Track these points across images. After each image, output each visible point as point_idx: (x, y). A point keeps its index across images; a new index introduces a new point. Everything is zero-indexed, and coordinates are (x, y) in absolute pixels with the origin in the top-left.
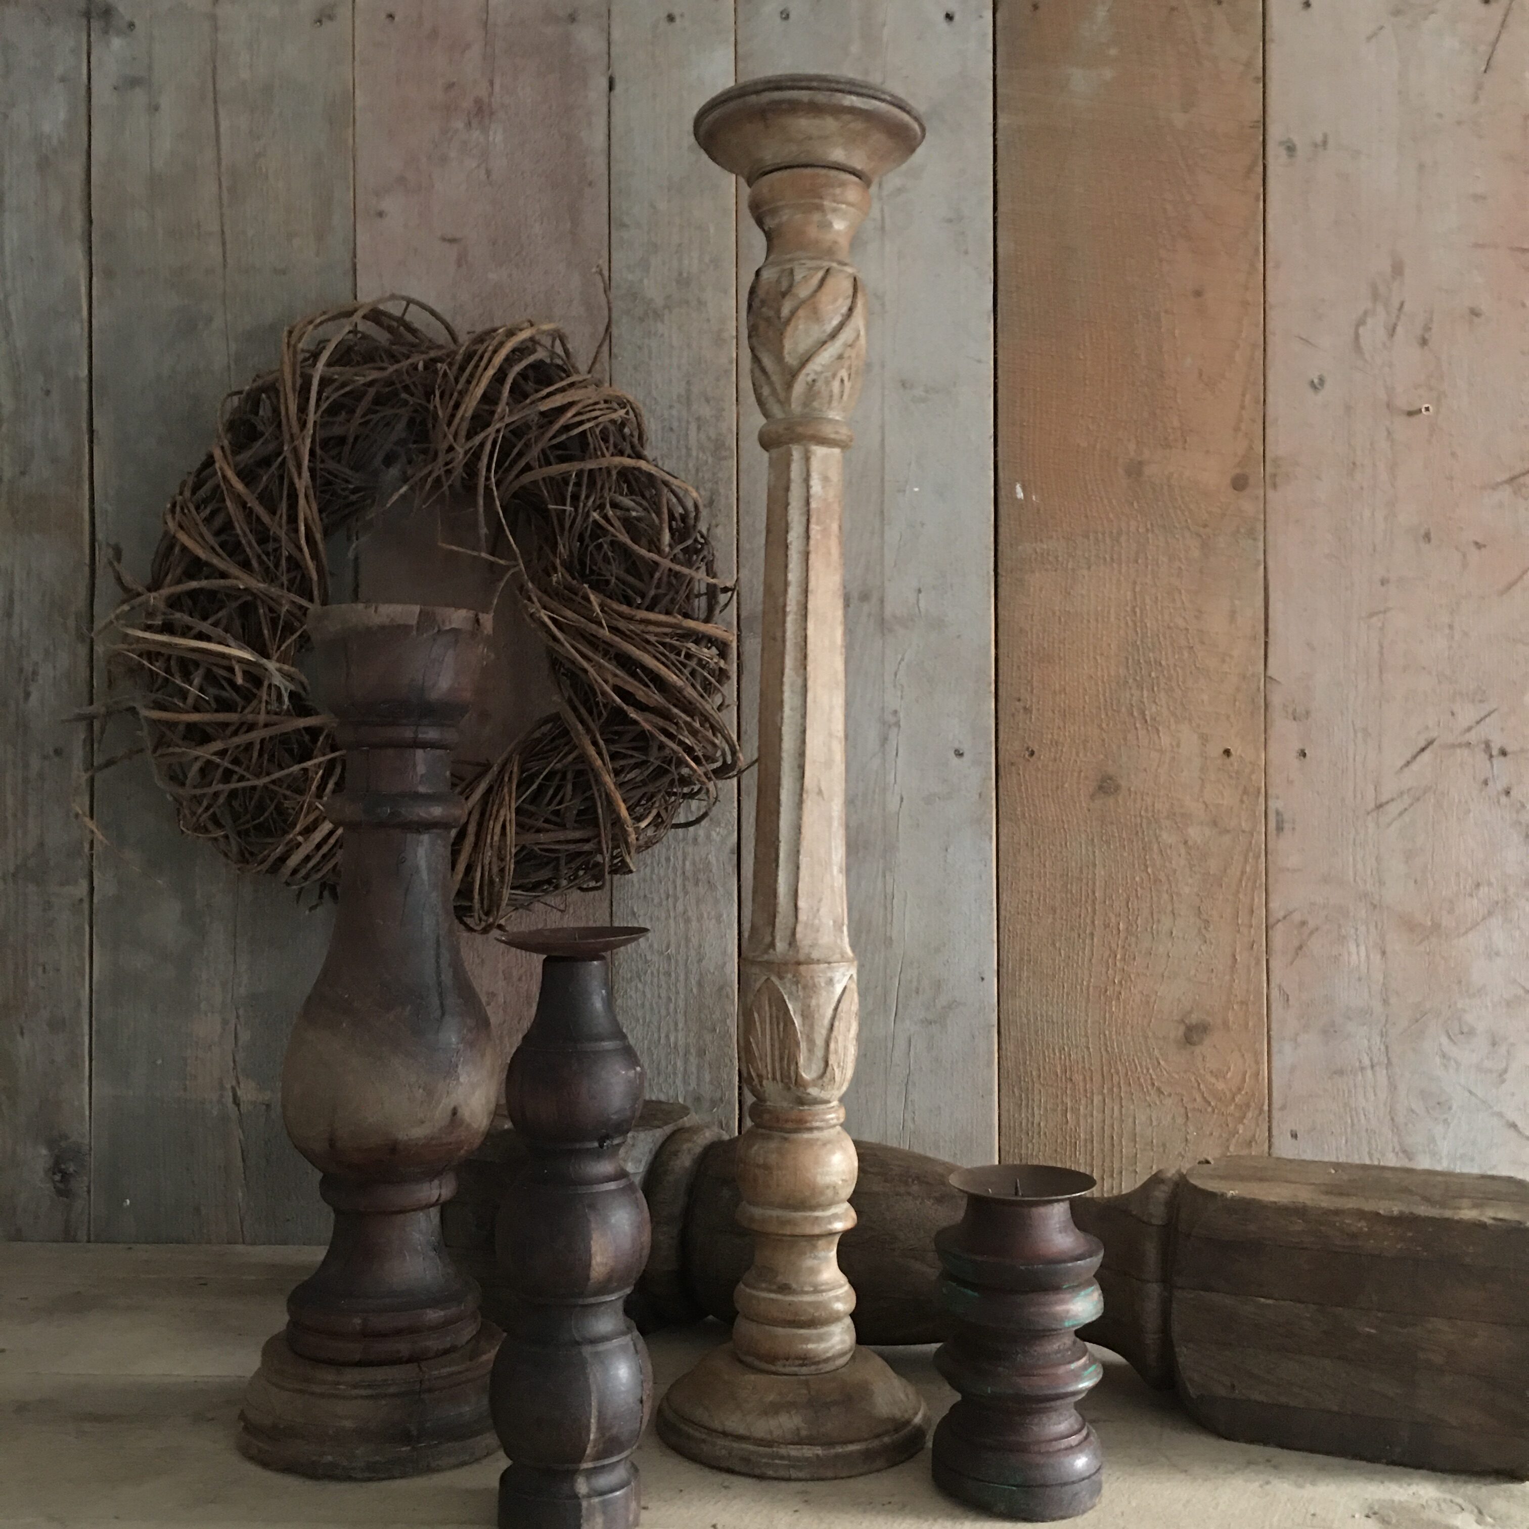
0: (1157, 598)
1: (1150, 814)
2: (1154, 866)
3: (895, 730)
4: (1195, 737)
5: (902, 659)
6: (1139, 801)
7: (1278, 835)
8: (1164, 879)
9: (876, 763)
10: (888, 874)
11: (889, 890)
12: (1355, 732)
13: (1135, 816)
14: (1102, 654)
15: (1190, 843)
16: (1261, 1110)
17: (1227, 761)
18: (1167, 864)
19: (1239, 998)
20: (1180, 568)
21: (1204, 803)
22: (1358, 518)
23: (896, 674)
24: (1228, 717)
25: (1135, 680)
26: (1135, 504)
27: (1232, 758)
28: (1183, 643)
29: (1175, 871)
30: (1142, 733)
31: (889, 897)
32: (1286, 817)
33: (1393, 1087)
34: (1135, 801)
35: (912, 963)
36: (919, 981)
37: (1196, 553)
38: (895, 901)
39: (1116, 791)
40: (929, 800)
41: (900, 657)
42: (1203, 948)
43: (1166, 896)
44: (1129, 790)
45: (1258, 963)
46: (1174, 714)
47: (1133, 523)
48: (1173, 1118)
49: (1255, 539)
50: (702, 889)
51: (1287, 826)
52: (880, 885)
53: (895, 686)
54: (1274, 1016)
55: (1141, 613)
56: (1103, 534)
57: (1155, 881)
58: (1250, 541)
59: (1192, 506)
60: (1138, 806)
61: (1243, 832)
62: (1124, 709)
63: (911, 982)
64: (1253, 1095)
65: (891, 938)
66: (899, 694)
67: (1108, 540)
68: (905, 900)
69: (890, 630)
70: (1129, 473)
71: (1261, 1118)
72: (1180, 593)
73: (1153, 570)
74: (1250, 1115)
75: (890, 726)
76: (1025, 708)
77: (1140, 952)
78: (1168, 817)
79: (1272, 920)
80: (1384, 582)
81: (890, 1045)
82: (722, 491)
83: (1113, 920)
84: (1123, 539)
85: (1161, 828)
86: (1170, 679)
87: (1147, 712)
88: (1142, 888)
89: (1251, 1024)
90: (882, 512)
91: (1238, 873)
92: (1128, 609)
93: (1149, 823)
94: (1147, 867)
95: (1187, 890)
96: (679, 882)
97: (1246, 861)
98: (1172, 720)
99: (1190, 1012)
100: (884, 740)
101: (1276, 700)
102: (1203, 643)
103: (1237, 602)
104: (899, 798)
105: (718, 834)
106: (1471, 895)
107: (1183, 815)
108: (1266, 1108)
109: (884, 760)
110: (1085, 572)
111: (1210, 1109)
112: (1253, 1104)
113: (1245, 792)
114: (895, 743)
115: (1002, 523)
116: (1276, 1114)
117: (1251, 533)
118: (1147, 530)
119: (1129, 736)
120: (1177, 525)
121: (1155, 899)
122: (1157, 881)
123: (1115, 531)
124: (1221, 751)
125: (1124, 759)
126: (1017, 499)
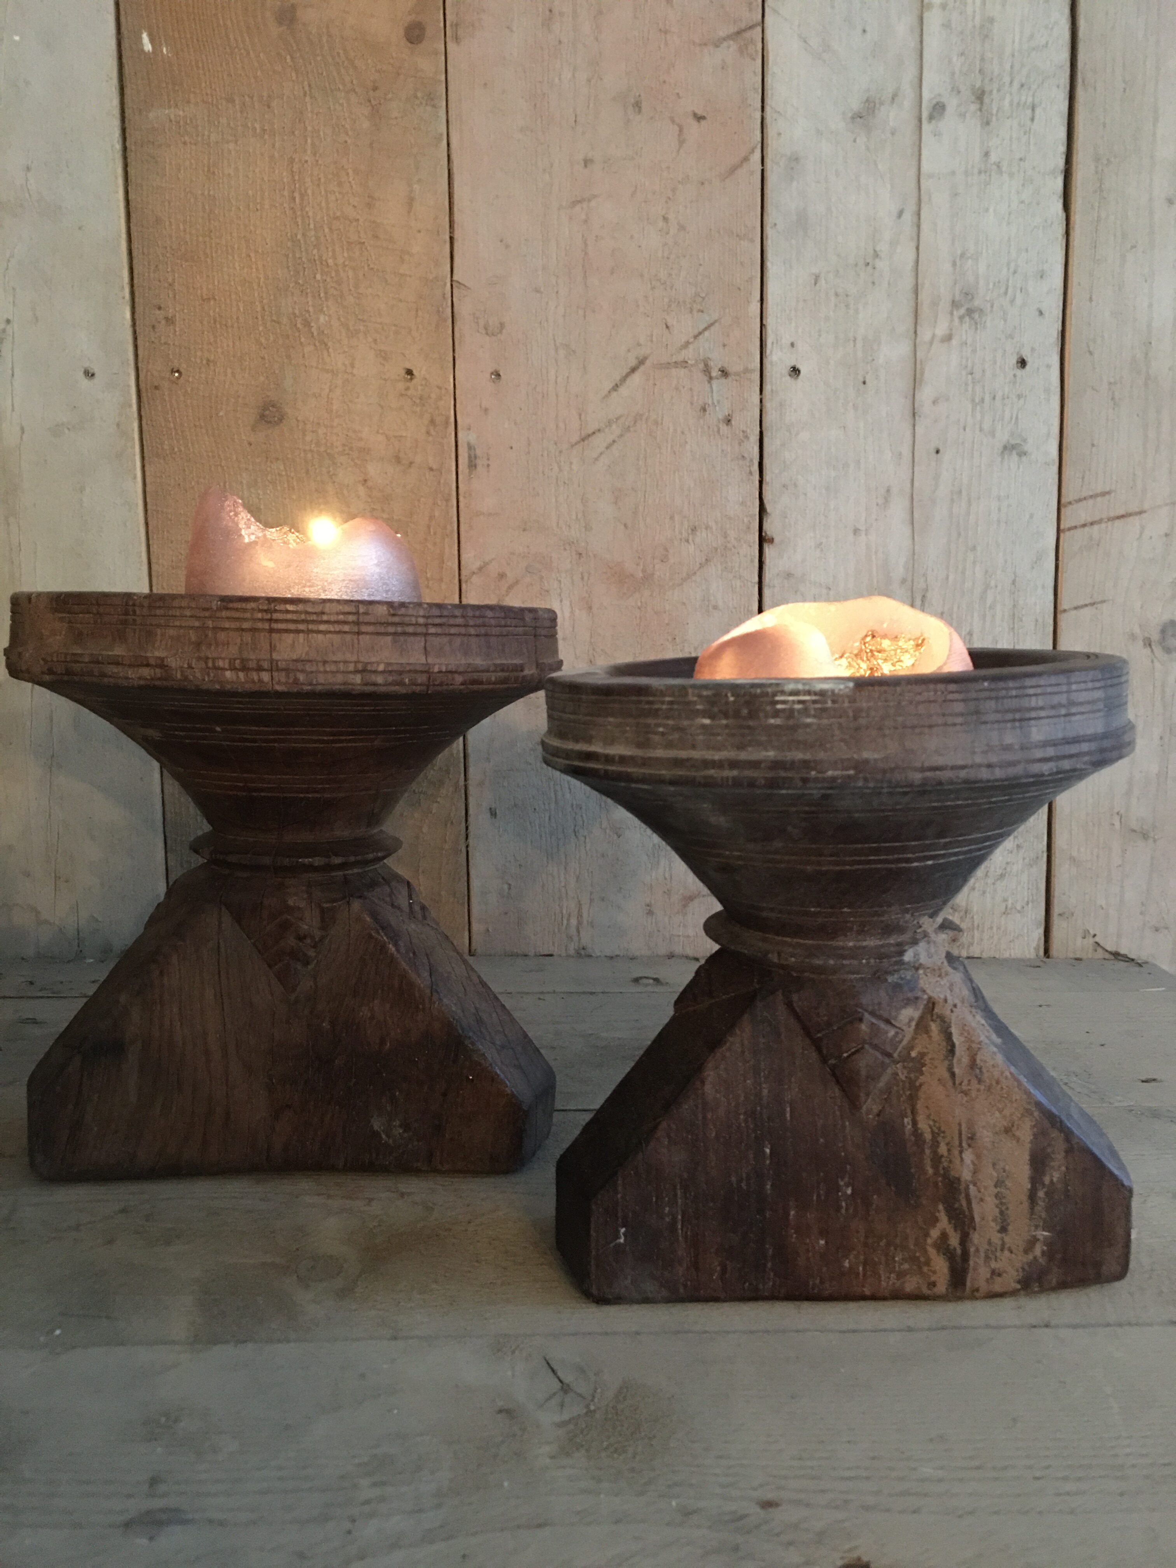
0: (319, 180)
1: (322, 449)
3: (9, 344)
4: (372, 355)
5: (12, 256)
6: (309, 432)
7: (470, 473)
10: (12, 520)
11: (14, 539)
12: (556, 350)
13: (304, 451)
14: (257, 252)
15: (368, 483)
16: (456, 787)
17: (411, 384)
20: (346, 142)
21: (385, 434)
22: (557, 80)
23: (5, 274)
24: (409, 330)
25: (297, 283)
26: (288, 59)
27: (416, 380)
28: (353, 237)
30: (308, 350)
31: (15, 549)
32: (479, 452)
34: (304, 433)
37: (366, 124)
38: (25, 555)
39: (281, 420)
40: (57, 430)
41: (8, 254)
44: (296, 419)
46: (345, 327)
47: (287, 84)
49: (434, 106)
51: (479, 462)
52: (4, 534)
53: (5, 290)
55: (302, 199)
58: (429, 108)
59: (358, 63)
60: (307, 438)
61: (431, 469)
64: (447, 771)
66: (11, 299)
67: (257, 106)
68: (35, 552)
70: (280, 20)
71: (456, 795)
72: (348, 174)
73: (313, 144)
74: (444, 792)
76: (167, 319)
78: (343, 452)
79: (464, 572)
80: (587, 162)
81: (28, 724)
84: (274, 104)
85: (335, 465)
86: (339, 282)
87: (313, 323)
91: (426, 518)
92: (286, 193)
93: (322, 458)
97: (434, 504)
98: (344, 334)
101: (464, 309)
102: (376, 237)
103: (415, 186)
104: (18, 429)
106: (687, 541)
107: (361, 449)
108: (462, 783)
110: (231, 146)
112: (446, 781)
113: (432, 422)
114: (9, 361)
115: (126, 82)
116: (473, 790)
117: (430, 98)
118: (305, 95)
119: (294, 354)
120: (340, 86)
123: (265, 94)
124: (404, 371)
125: (289, 381)
126: (143, 50)
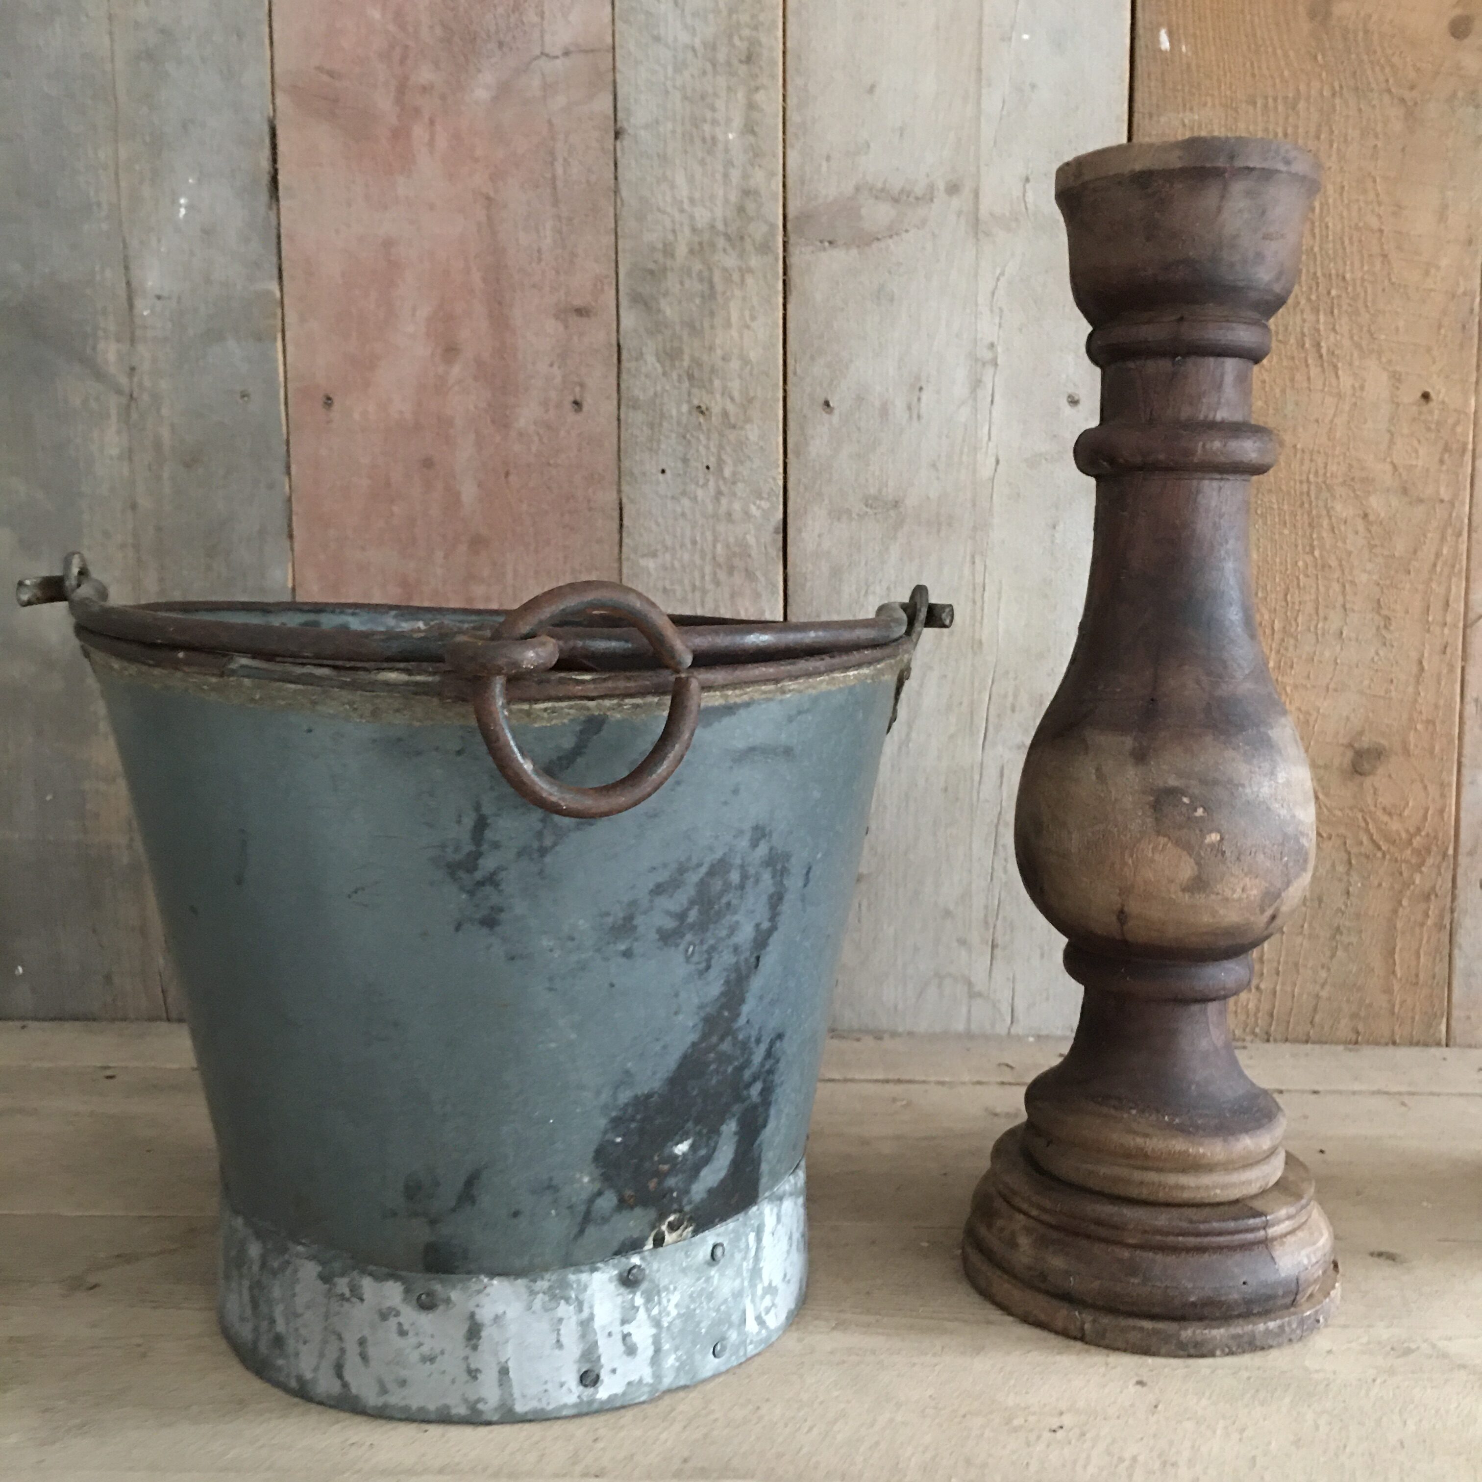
0: (1343, 187)
1: (1320, 480)
2: (1322, 547)
3: (990, 370)
4: (1384, 376)
5: (1002, 274)
6: (1307, 462)
8: (1333, 563)
9: (964, 414)
10: (978, 559)
11: (979, 580)
13: (1301, 482)
15: (1372, 517)
16: (1445, 855)
17: (1425, 408)
18: (1340, 544)
19: (1424, 717)
20: (1376, 146)
21: (1392, 463)
23: (993, 294)
24: (1429, 350)
25: (1309, 300)
26: (1320, 57)
27: (1432, 404)
28: (1376, 250)
29: (1350, 553)
30: (1314, 371)
31: (979, 589)
34: (1302, 463)
35: (1007, 673)
36: (1015, 696)
37: (1398, 126)
38: (986, 594)
40: (1033, 462)
41: (998, 271)
42: (1381, 653)
43: (1336, 587)
44: (1295, 446)
45: (1451, 668)
46: (1358, 346)
47: (1316, 85)
48: (1333, 865)
50: (738, 579)
52: (967, 571)
53: (992, 311)
54: (1467, 738)
55: (1321, 209)
56: (1275, 99)
57: (1323, 567)
59: (1395, 60)
60: (1305, 468)
61: (1442, 501)
62: (1292, 341)
63: (1005, 696)
64: (1436, 838)
65: (980, 642)
66: (997, 320)
67: (1280, 108)
68: (1000, 593)
69: (987, 234)
70: (1312, 15)
71: (1444, 864)
72: (1375, 181)
73: (1339, 150)
74: (1430, 861)
75: (984, 364)
77: (1300, 657)
78: (1344, 483)
79: (1472, 616)
81: (977, 777)
82: (764, 40)
83: (1266, 617)
84: (1301, 105)
85: (1334, 497)
86: (1355, 298)
87: (1323, 344)
88: (1307, 576)
89: (1437, 748)
90: (979, 70)
91: (1432, 557)
93: (1319, 490)
94: (1312, 548)
95: (1364, 578)
96: (708, 569)
97: (1443, 538)
98: (1356, 354)
99: (1361, 733)
100: (976, 384)
102: (1399, 248)
103: (1450, 193)
104: (993, 460)
105: (759, 507)
107: (1363, 480)
108: (1451, 852)
109: (975, 410)
111: (1379, 854)
112: (1434, 848)
113: (1447, 449)
114: (990, 386)
115: (1138, 84)
116: (1463, 860)
118: (1334, 95)
119: (1298, 377)
120: (1374, 85)
121: (1322, 589)
122: (1325, 566)
124: (1419, 394)
125: (1290, 407)
126: (1160, 51)
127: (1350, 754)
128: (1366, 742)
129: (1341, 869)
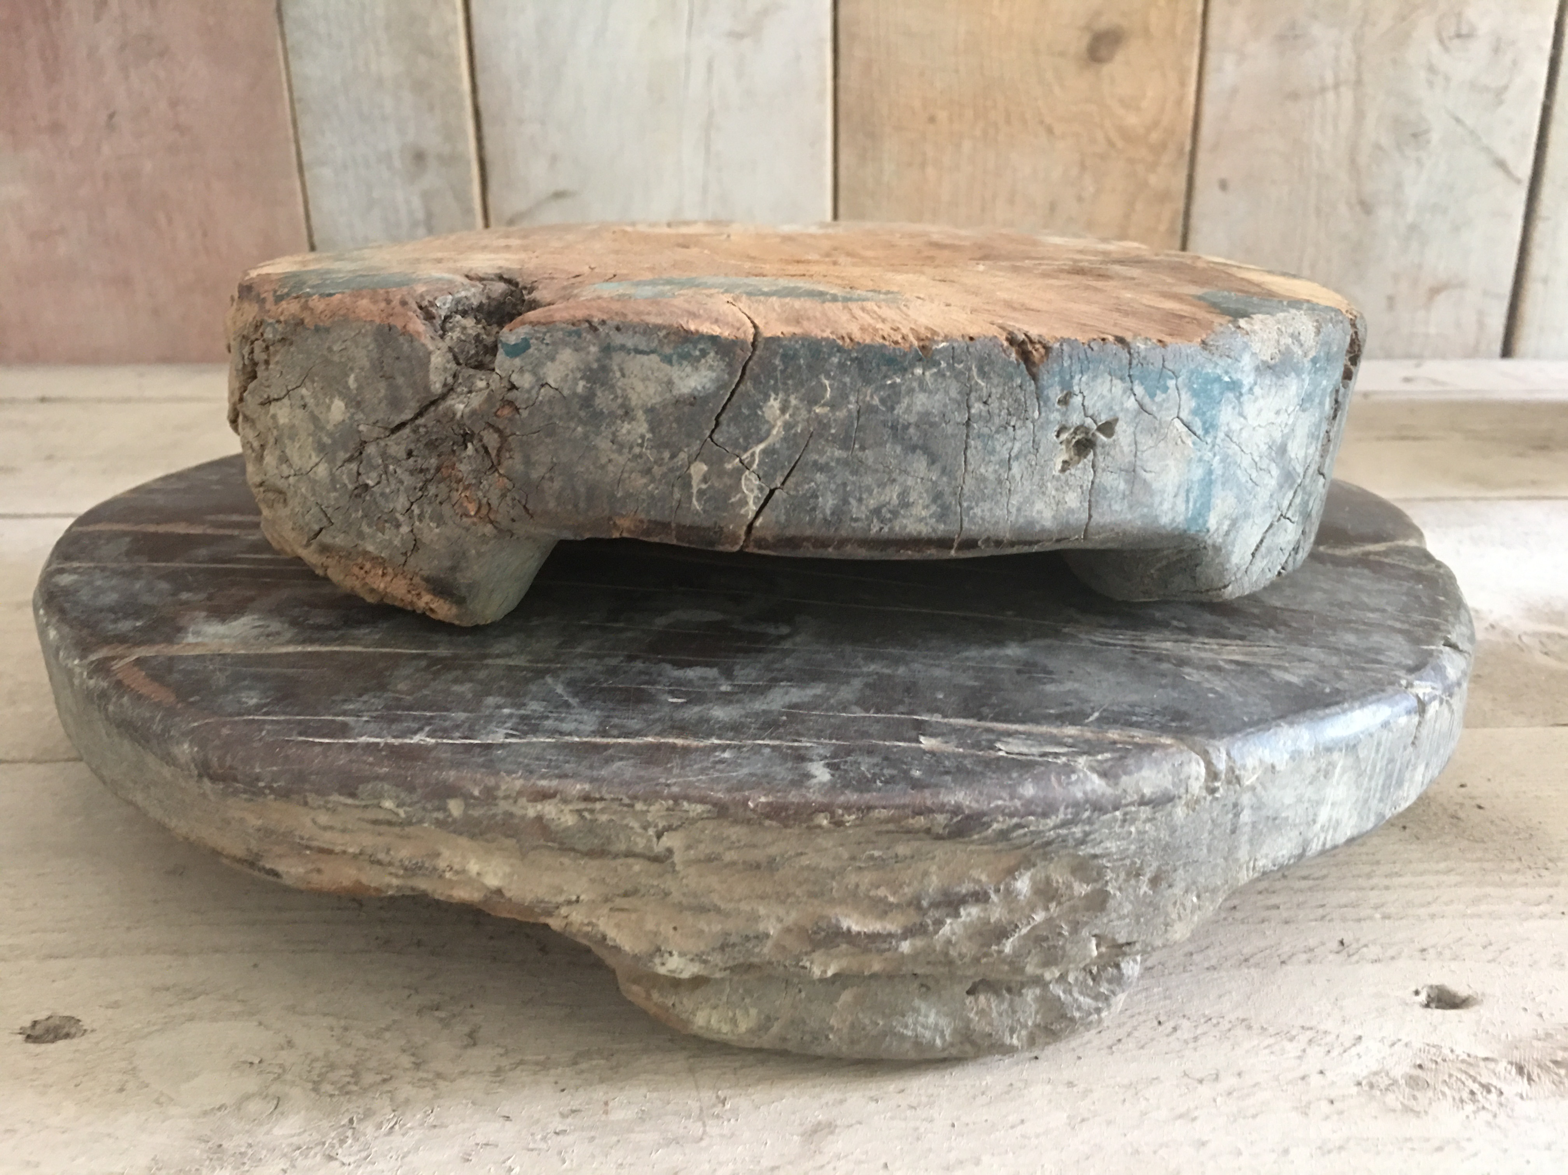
16: (1182, 151)
33: (1359, 115)
48: (1066, 168)
54: (1214, 16)
64: (1173, 130)
71: (1180, 162)
74: (1165, 159)
81: (683, 73)
89: (1178, 28)
99: (1100, 13)
108: (1189, 148)
111: (1115, 154)
112: (1170, 144)
116: (1201, 157)
127: (1086, 40)
128: (1103, 23)
129: (1074, 171)
